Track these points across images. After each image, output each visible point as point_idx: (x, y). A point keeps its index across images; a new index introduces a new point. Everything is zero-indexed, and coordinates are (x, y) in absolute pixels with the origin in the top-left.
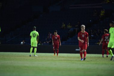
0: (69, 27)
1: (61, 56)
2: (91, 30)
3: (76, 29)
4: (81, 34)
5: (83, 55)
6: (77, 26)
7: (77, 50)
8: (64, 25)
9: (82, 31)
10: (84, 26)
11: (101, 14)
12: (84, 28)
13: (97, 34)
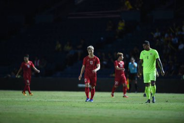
0: (68, 48)
2: (103, 54)
3: (79, 52)
4: (88, 60)
5: (90, 94)
6: (80, 46)
7: (80, 85)
8: (59, 46)
9: (89, 56)
10: (93, 48)
12: (91, 51)
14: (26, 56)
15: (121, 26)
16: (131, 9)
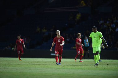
0: (44, 31)
1: (36, 61)
2: (67, 35)
3: (52, 33)
4: (57, 39)
6: (52, 30)
7: (52, 54)
8: (39, 29)
11: (77, 18)
13: (73, 38)
14: (19, 36)
15: (78, 16)
16: (85, 6)
